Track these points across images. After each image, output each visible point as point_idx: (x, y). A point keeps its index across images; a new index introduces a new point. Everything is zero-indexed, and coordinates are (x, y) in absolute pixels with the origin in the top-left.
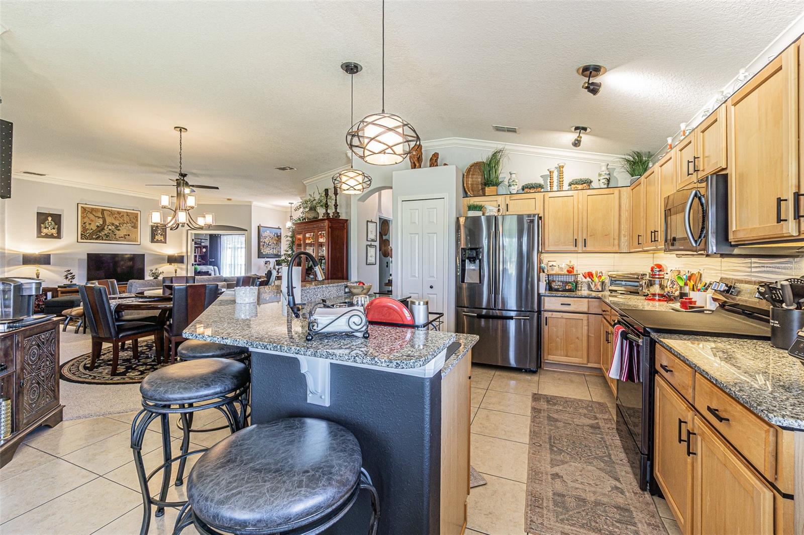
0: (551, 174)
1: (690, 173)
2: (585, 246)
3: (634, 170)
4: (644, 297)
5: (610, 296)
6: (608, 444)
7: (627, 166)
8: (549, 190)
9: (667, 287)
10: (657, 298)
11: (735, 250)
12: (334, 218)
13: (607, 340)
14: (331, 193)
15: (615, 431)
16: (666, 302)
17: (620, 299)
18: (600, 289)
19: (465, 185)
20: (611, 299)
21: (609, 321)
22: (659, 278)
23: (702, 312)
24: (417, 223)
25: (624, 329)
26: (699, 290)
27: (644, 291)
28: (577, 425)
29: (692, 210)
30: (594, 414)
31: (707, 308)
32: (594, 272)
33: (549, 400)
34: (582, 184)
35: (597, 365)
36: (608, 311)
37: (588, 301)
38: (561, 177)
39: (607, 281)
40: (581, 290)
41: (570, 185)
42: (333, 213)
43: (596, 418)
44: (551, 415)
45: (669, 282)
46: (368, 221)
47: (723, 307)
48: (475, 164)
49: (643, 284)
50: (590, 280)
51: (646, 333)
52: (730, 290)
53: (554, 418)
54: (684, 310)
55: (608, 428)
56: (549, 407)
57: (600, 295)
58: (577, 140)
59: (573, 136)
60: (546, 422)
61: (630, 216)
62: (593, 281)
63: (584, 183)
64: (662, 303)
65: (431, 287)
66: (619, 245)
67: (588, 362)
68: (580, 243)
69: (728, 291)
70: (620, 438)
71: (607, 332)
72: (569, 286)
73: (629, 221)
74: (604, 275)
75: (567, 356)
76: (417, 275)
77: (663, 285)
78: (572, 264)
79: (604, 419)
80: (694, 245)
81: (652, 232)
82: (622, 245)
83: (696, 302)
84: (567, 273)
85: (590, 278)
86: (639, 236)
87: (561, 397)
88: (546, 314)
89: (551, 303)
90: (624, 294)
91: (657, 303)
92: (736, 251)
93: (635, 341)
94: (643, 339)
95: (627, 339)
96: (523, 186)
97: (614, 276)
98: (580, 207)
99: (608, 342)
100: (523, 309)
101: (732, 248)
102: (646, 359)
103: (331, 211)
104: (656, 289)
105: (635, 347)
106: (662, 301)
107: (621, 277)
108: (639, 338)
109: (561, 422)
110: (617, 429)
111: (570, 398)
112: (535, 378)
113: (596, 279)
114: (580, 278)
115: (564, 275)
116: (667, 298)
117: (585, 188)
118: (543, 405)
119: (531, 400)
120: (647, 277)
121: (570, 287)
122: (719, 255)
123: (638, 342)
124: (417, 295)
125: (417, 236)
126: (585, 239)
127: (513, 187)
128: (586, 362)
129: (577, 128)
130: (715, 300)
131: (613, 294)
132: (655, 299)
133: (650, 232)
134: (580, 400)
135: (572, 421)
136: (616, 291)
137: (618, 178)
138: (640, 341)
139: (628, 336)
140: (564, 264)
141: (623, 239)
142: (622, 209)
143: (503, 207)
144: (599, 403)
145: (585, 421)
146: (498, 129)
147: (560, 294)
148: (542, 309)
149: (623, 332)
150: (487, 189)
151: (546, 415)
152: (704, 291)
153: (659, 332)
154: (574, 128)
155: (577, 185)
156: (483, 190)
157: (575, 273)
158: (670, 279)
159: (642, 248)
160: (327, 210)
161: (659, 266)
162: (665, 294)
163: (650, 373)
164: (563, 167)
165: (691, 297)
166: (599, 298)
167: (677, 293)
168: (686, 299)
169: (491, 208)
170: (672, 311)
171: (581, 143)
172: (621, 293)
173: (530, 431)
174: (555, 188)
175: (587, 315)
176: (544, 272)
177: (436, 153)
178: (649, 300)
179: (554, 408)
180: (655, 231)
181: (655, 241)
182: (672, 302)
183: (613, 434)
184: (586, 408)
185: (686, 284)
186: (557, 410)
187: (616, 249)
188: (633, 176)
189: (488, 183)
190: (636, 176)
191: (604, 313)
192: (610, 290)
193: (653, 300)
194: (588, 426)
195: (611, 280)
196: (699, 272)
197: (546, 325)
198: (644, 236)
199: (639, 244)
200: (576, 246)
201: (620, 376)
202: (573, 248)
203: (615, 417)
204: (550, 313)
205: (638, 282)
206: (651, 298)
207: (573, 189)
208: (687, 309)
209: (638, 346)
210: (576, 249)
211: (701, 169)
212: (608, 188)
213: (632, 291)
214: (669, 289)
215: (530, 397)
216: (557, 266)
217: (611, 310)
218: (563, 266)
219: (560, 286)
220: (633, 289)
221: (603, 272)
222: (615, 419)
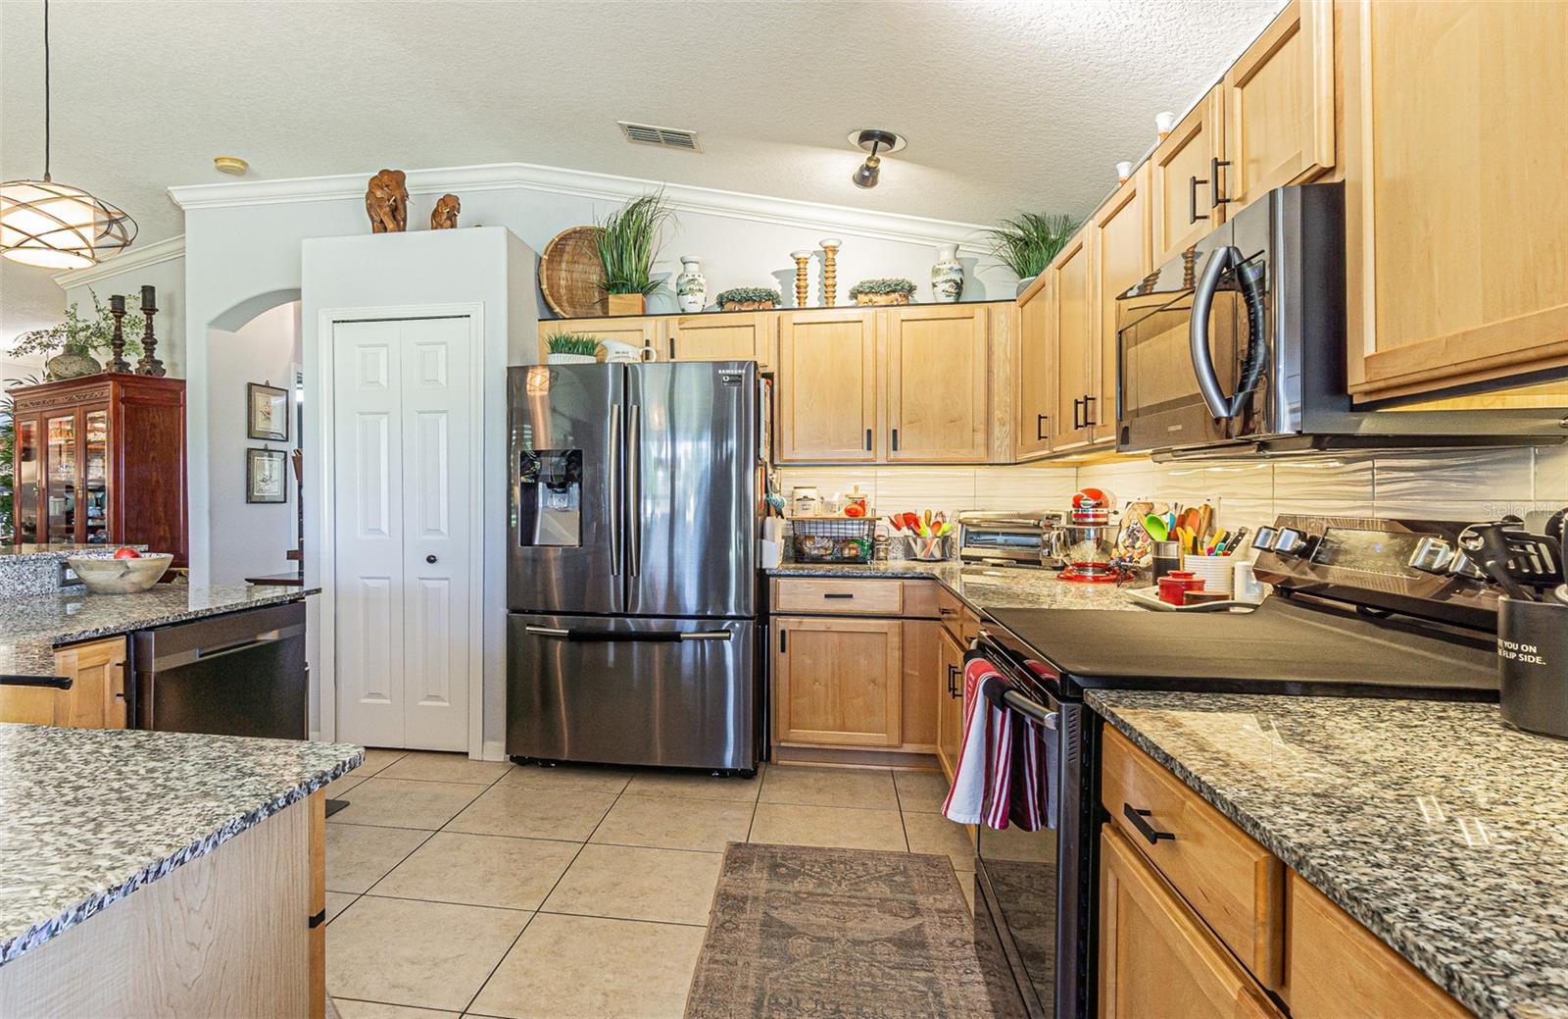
0: (802, 265)
1: (1197, 215)
2: (895, 449)
3: (1027, 262)
4: (1055, 573)
5: (963, 571)
6: (947, 1001)
7: (1008, 252)
8: (796, 306)
9: (1116, 546)
10: (1090, 574)
11: (1365, 420)
12: (143, 374)
13: (953, 689)
14: (134, 309)
15: (970, 951)
16: (1114, 585)
17: (991, 578)
18: (938, 555)
19: (544, 287)
20: (966, 578)
21: (959, 638)
22: (1094, 524)
23: (1224, 609)
24: (385, 384)
25: (996, 674)
26: (1211, 551)
27: (1055, 556)
28: (856, 943)
29: (1212, 312)
30: (911, 897)
31: (1237, 600)
32: (921, 514)
33: (780, 862)
34: (887, 293)
35: (928, 746)
36: (956, 613)
37: (904, 586)
38: (831, 275)
39: (957, 536)
40: (886, 559)
41: (854, 295)
42: (139, 362)
43: (916, 911)
44: (775, 914)
45: (1123, 534)
46: (250, 386)
47: (1288, 597)
48: (575, 232)
49: (1053, 540)
50: (911, 533)
51: (1067, 690)
52: (1310, 549)
53: (782, 925)
54: (1174, 607)
55: (952, 944)
56: (777, 885)
57: (936, 569)
58: (868, 168)
59: (856, 160)
60: (755, 942)
61: (1017, 372)
62: (918, 535)
63: (894, 291)
64: (1102, 586)
65: (431, 560)
66: (988, 447)
67: (903, 740)
68: (882, 441)
69: (1303, 553)
70: (984, 975)
71: (950, 667)
72: (850, 549)
73: (1013, 384)
74: (948, 519)
75: (843, 728)
76: (385, 529)
77: (1106, 542)
78: (860, 493)
79: (939, 911)
80: (1223, 413)
81: (1077, 402)
82: (996, 446)
83: (1203, 582)
84: (846, 516)
85: (909, 528)
86: (1040, 417)
87: (816, 849)
88: (781, 624)
89: (794, 593)
90: (1001, 566)
91: (1090, 588)
92: (1368, 425)
93: (1031, 714)
94: (1059, 709)
95: (1004, 704)
96: (721, 297)
97: (975, 521)
98: (881, 349)
99: (954, 696)
100: (709, 613)
101: (1354, 417)
102: (1070, 769)
103: (133, 360)
104: (1087, 551)
105: (1032, 731)
106: (1105, 581)
107: (993, 524)
108: (1046, 705)
109: (800, 935)
110: (977, 943)
111: (844, 850)
112: (748, 792)
113: (926, 531)
114: (884, 528)
115: (838, 520)
116: (1114, 572)
117: (895, 303)
118: (758, 881)
119: (720, 866)
120: (1063, 522)
121: (853, 552)
122: (1309, 441)
123: (1042, 720)
124: (387, 581)
125: (385, 419)
126: (895, 431)
127: (689, 298)
128: (896, 742)
129: (866, 136)
130: (1261, 575)
131: (973, 566)
132: (1085, 577)
133: (1074, 403)
134: (873, 855)
135: (839, 929)
136: (979, 559)
137: (983, 281)
138: (1049, 717)
139: (1006, 695)
140: (837, 494)
141: (997, 430)
142: (995, 357)
143: (659, 348)
144: (929, 860)
145: (879, 926)
146: (640, 134)
147: (822, 569)
148: (771, 612)
149: (991, 682)
150: (612, 299)
151: (760, 916)
152: (1225, 554)
153: (1111, 688)
154: (857, 134)
155: (871, 296)
156: (604, 302)
157: (869, 515)
158: (1124, 526)
159: (1049, 449)
160: (118, 355)
161: (1096, 494)
162: (1112, 563)
163: (1084, 818)
164: (834, 250)
165: (1187, 570)
166: (933, 578)
167: (1147, 560)
168: (1175, 575)
169: (622, 347)
170: (1138, 609)
171: (880, 178)
172: (994, 565)
173: (696, 983)
174: (813, 300)
175: (899, 622)
176: (779, 513)
177: (448, 196)
178: (1069, 579)
179: (790, 888)
180: (1086, 398)
181: (1086, 424)
182: (1127, 584)
183: (966, 962)
184: (888, 879)
185: (1173, 537)
186: (796, 894)
187: (980, 454)
188: (1022, 278)
189: (615, 284)
190: (1030, 276)
191: (945, 615)
192: (963, 558)
193: (1081, 579)
194: (889, 940)
195: (967, 531)
196: (1206, 505)
197: (783, 650)
198: (1053, 417)
199: (1040, 438)
200: (869, 448)
201: (984, 815)
202: (862, 454)
203: (973, 899)
204: (792, 619)
205: (1039, 535)
206: (1075, 573)
207: (862, 305)
208: (1182, 604)
209: (1040, 729)
210: (870, 455)
211: (1238, 195)
212: (957, 302)
213: (1022, 557)
214: (1123, 551)
215: (720, 858)
216: (818, 500)
217: (963, 608)
218: (835, 499)
219: (826, 549)
220: (1023, 553)
221: (945, 513)
222: (972, 907)
